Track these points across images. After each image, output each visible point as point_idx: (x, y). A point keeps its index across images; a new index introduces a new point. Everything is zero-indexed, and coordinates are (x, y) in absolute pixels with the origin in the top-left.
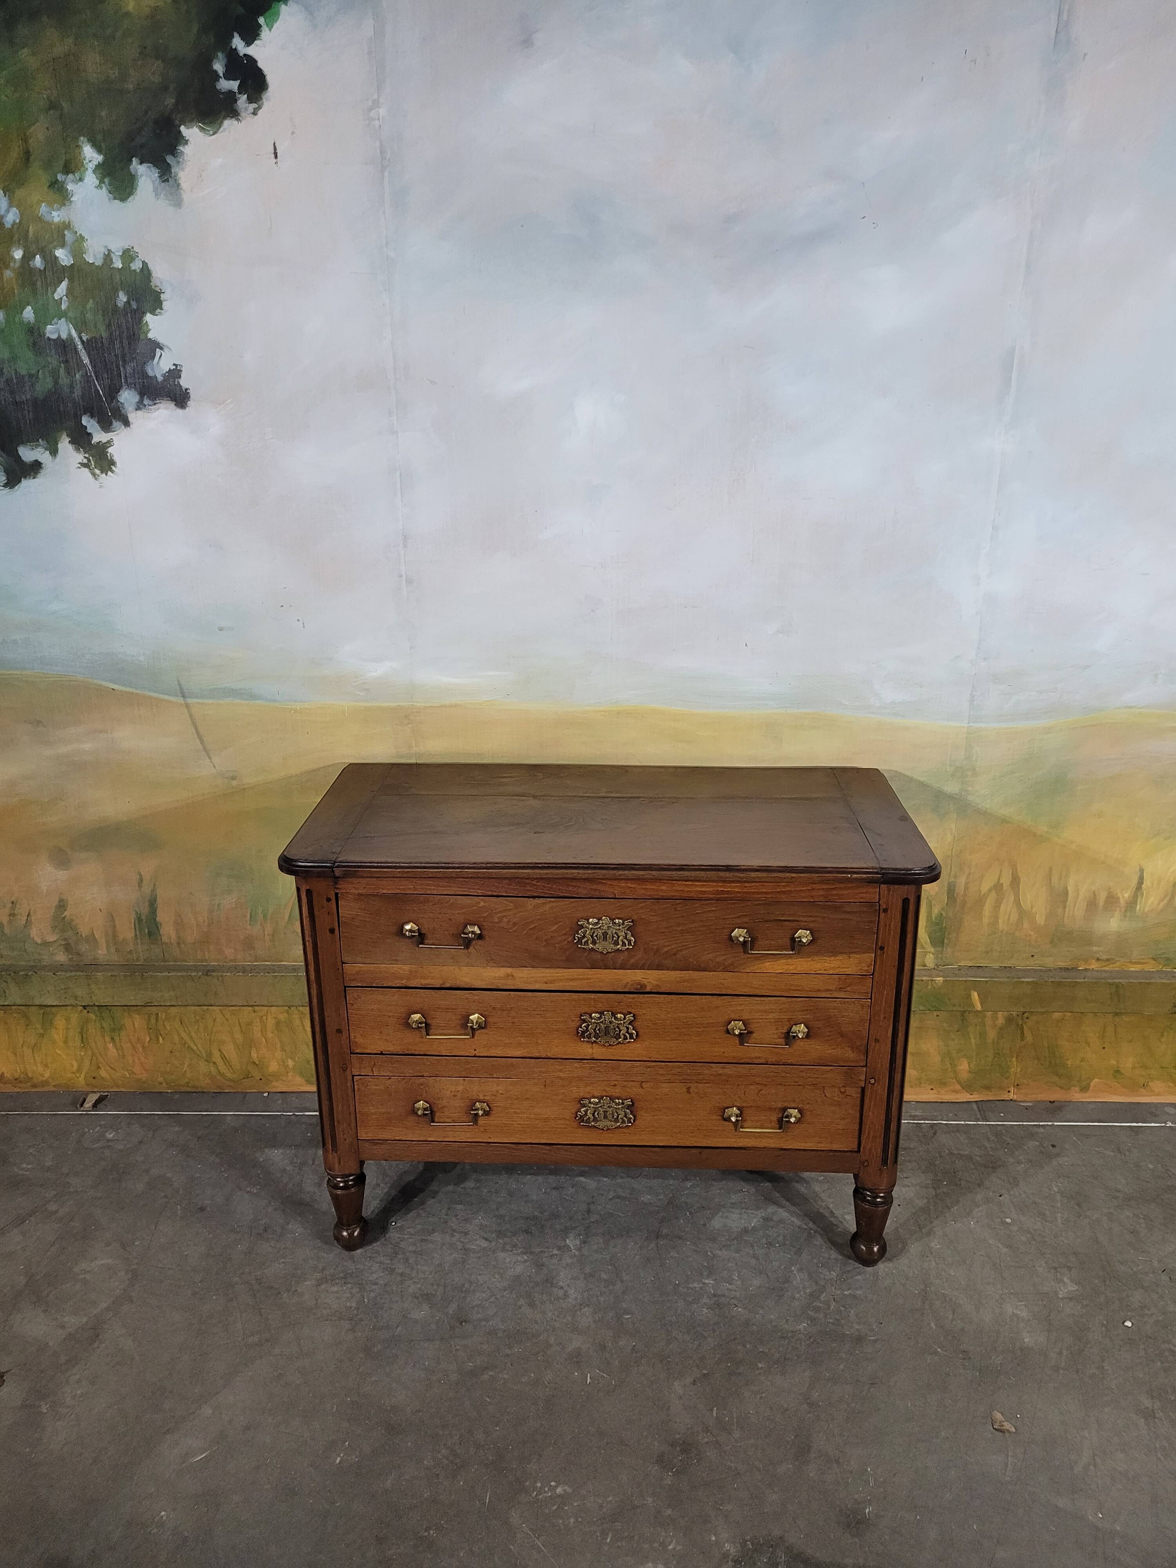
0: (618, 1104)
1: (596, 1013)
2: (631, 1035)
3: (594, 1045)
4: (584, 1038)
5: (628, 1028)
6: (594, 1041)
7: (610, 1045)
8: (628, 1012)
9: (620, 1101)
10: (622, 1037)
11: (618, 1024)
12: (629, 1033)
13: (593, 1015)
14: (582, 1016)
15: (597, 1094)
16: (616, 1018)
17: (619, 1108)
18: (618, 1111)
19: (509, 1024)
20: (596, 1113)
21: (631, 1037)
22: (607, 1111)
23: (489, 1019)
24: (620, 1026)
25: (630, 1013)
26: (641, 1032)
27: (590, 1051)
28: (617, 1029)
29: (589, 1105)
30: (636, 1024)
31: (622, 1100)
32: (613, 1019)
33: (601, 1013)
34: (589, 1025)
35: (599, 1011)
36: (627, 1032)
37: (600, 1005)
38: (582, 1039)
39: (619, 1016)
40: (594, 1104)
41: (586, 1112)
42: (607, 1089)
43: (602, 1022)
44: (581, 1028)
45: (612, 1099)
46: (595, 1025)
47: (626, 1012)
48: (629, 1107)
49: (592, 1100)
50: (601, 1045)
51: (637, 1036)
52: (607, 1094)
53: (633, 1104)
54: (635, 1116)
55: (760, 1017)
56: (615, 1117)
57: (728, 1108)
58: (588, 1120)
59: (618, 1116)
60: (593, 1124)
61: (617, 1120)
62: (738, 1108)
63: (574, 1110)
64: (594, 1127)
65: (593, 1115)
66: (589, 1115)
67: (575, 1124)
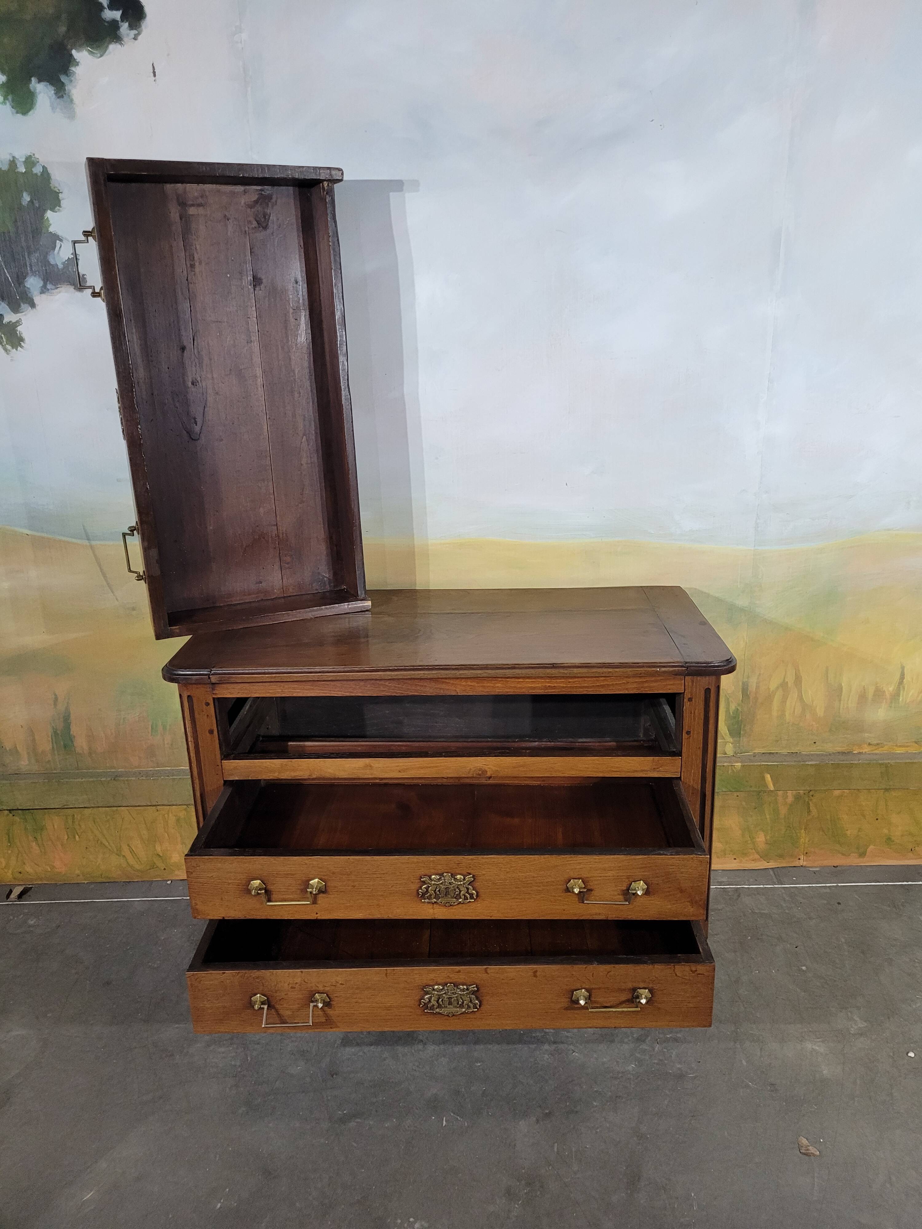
0: (463, 990)
1: (436, 875)
2: (471, 896)
3: (435, 905)
4: (425, 899)
5: (468, 889)
6: (435, 902)
7: (451, 905)
8: (468, 873)
9: (465, 987)
10: (463, 897)
11: (459, 885)
12: (469, 894)
13: (433, 877)
14: (421, 877)
15: (440, 981)
16: (455, 879)
17: (463, 995)
18: (463, 997)
19: (350, 888)
20: (440, 1000)
21: (472, 897)
22: (452, 998)
23: (329, 884)
24: (460, 887)
25: (470, 874)
26: (481, 891)
27: (431, 911)
28: (457, 890)
29: (433, 992)
30: (477, 884)
31: (467, 986)
32: (453, 881)
33: (441, 875)
34: (429, 887)
35: (440, 872)
36: (468, 892)
37: (440, 867)
38: (423, 901)
39: (458, 877)
40: (438, 991)
41: (430, 999)
42: (451, 976)
43: (441, 884)
44: (422, 889)
45: (456, 985)
46: (436, 886)
47: (465, 873)
48: (474, 993)
49: (436, 987)
50: (442, 906)
51: (477, 896)
52: (451, 981)
53: (478, 990)
54: (480, 1002)
55: (600, 875)
56: (460, 1003)
57: (576, 990)
58: (432, 1008)
59: (463, 1002)
60: (438, 1010)
61: (462, 1006)
62: (587, 990)
63: (417, 998)
64: (439, 1013)
65: (438, 1001)
66: (433, 1002)
67: (419, 1012)
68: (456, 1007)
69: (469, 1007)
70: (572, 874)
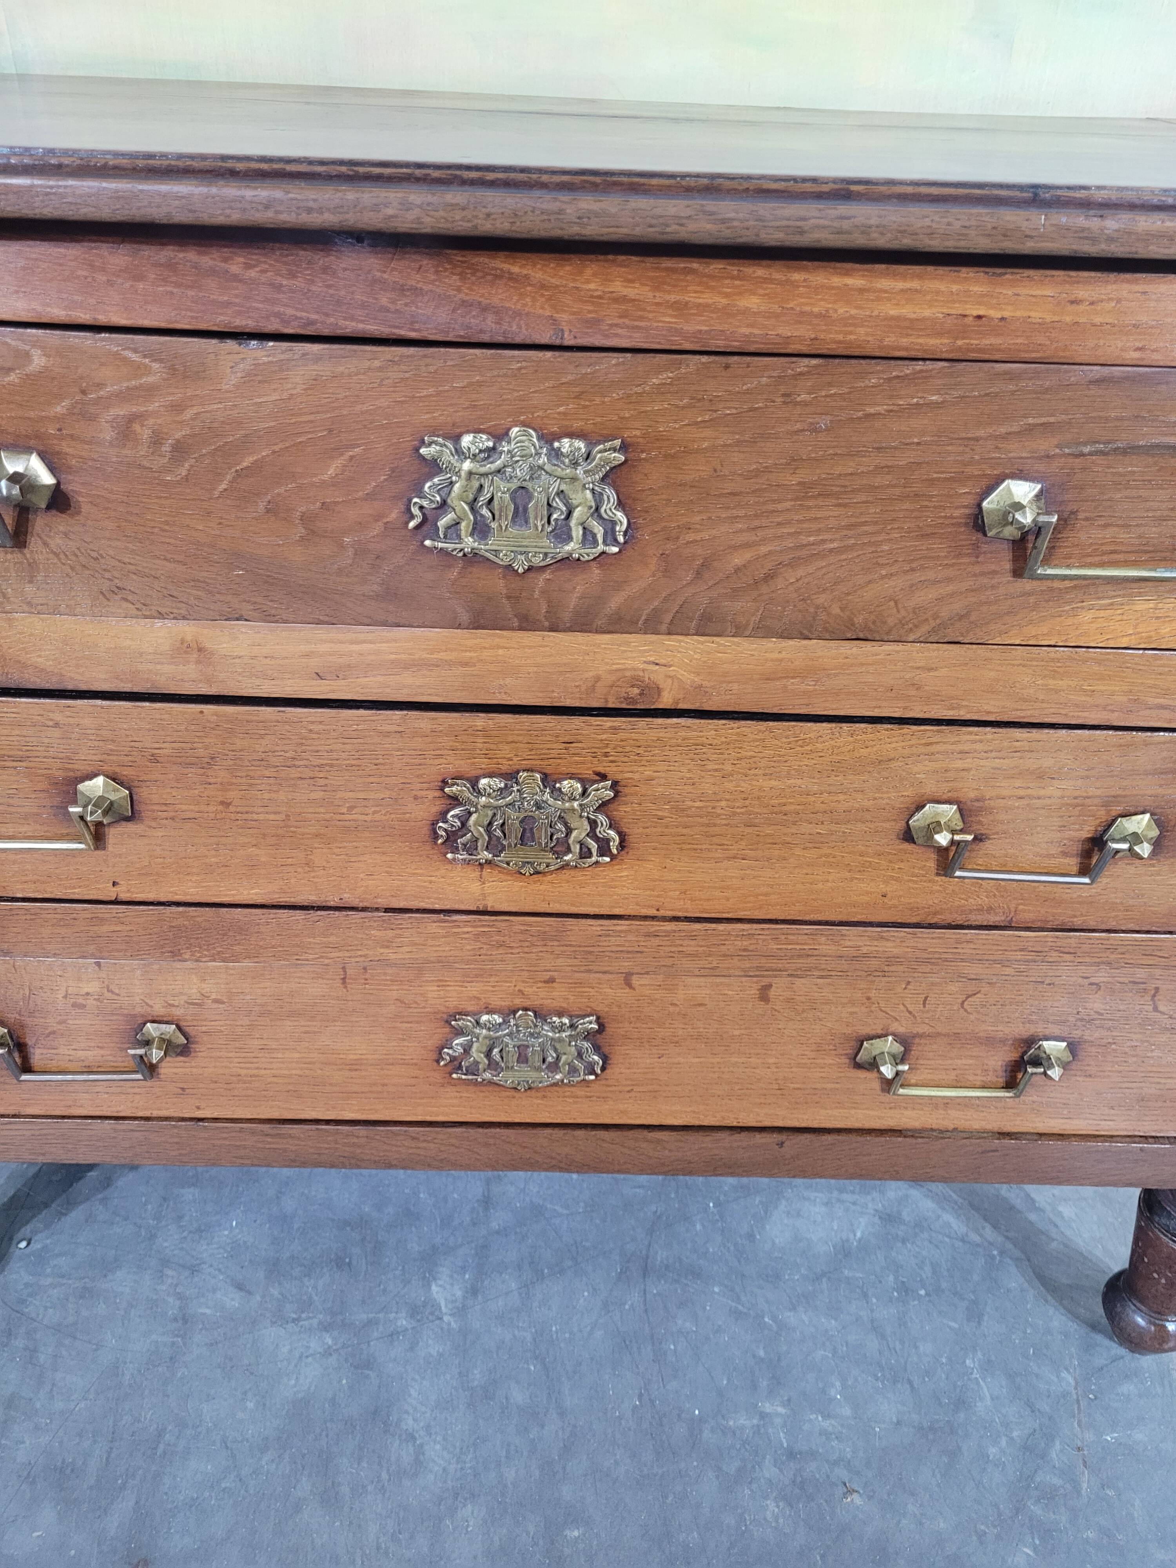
0: (561, 1028)
1: (490, 775)
2: (604, 848)
3: (487, 871)
4: (455, 850)
5: (593, 824)
6: (489, 862)
7: (537, 873)
8: (598, 774)
9: (566, 1021)
10: (576, 848)
11: (563, 810)
12: (597, 839)
13: (484, 782)
14: (444, 782)
15: (496, 1001)
16: (557, 793)
17: (560, 1040)
18: (558, 1046)
19: (211, 808)
20: (496, 1051)
21: (604, 850)
22: (528, 1047)
23: (143, 793)
24: (568, 817)
25: (603, 777)
26: (634, 831)
27: (475, 887)
28: (559, 826)
29: (477, 1031)
30: (622, 810)
31: (571, 1017)
32: (547, 796)
33: (511, 776)
34: (470, 814)
35: (505, 768)
36: (592, 834)
37: (506, 751)
38: (449, 856)
39: (566, 785)
40: (489, 1029)
41: (467, 1049)
42: (528, 990)
43: (511, 805)
44: (445, 821)
45: (541, 1015)
46: (490, 813)
47: (588, 773)
48: (588, 1035)
49: (485, 1018)
50: (509, 873)
51: (622, 846)
52: (527, 1003)
53: (602, 1027)
54: (605, 1059)
55: (1021, 793)
56: (550, 1059)
57: (870, 1038)
58: (473, 1070)
59: (558, 1058)
60: (487, 1075)
61: (554, 1067)
62: (900, 1039)
63: (434, 1042)
64: (491, 1083)
65: (488, 1054)
66: (477, 1054)
67: (437, 1076)
68: (539, 1069)
69: (573, 1070)
70: (930, 788)
